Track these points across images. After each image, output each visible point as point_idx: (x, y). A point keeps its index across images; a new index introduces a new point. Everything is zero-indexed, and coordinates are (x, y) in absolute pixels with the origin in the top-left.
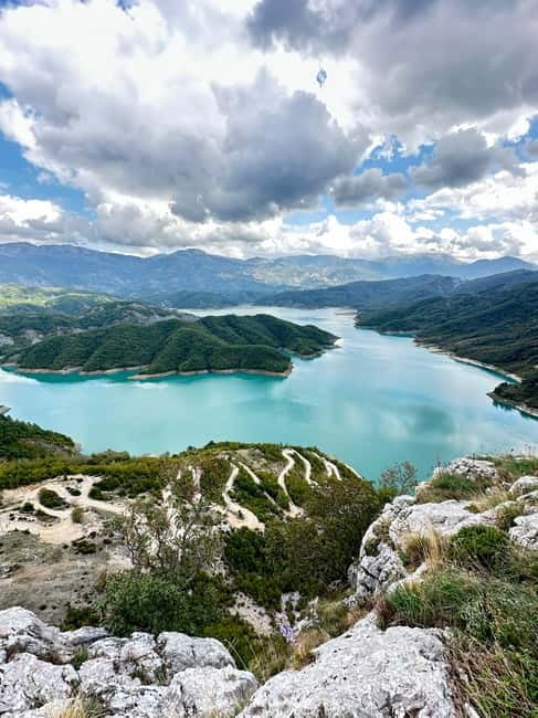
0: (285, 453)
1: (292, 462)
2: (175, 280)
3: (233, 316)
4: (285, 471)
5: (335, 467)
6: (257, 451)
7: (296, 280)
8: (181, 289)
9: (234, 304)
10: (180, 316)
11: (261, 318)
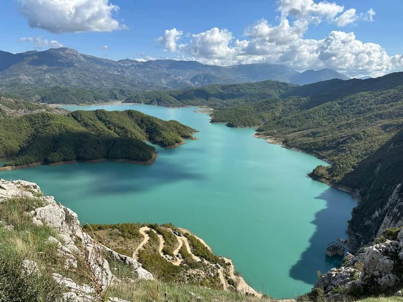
0: (142, 230)
1: (147, 238)
2: (47, 76)
3: (103, 112)
4: (140, 247)
5: (185, 239)
6: (116, 230)
7: (163, 81)
8: (53, 85)
9: (106, 101)
10: (51, 110)
11: (130, 113)
